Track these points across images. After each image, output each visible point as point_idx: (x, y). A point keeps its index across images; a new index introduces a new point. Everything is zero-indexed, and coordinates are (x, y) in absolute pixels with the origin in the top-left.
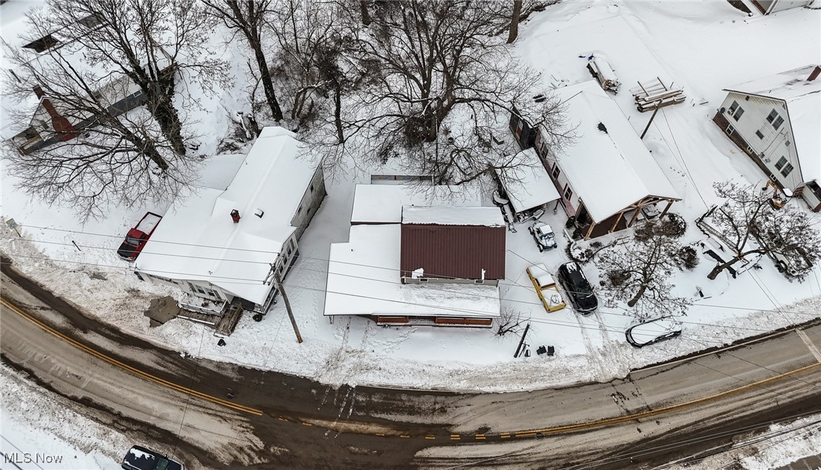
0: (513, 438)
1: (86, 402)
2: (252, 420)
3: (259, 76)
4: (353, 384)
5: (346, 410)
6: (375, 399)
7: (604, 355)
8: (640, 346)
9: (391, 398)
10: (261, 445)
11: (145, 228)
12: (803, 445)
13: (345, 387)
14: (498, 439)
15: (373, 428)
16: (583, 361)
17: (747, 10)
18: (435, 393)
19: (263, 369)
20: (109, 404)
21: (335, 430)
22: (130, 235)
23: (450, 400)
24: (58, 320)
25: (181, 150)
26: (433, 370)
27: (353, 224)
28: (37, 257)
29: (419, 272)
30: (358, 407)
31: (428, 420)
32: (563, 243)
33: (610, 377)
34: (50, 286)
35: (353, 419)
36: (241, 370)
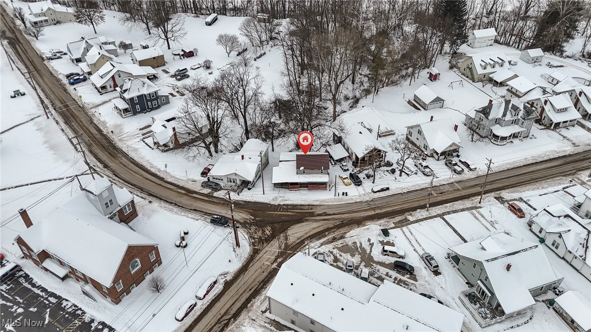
0: (334, 214)
1: (195, 210)
2: (249, 212)
3: (245, 128)
4: (282, 204)
5: (280, 209)
6: (289, 207)
7: (364, 195)
8: (376, 192)
9: (294, 206)
10: (253, 218)
11: (210, 167)
12: (427, 213)
13: (279, 205)
14: (329, 215)
15: (289, 213)
16: (358, 197)
17: (419, 109)
18: (309, 205)
19: (252, 201)
20: (203, 210)
21: (277, 214)
22: (205, 169)
23: (314, 206)
24: (183, 192)
25: (217, 152)
26: (308, 200)
27: (280, 161)
28: (172, 177)
29: (302, 168)
30: (284, 209)
31: (307, 211)
32: (351, 169)
33: (366, 200)
34: (178, 183)
35: (282, 212)
36: (245, 201)
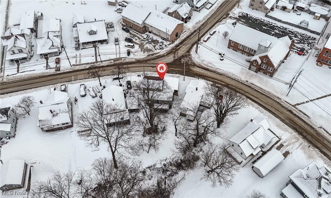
0: (149, 66)
2: (192, 71)
5: (176, 71)
10: (190, 68)
13: (176, 74)
14: (151, 66)
21: (178, 69)
35: (175, 70)
